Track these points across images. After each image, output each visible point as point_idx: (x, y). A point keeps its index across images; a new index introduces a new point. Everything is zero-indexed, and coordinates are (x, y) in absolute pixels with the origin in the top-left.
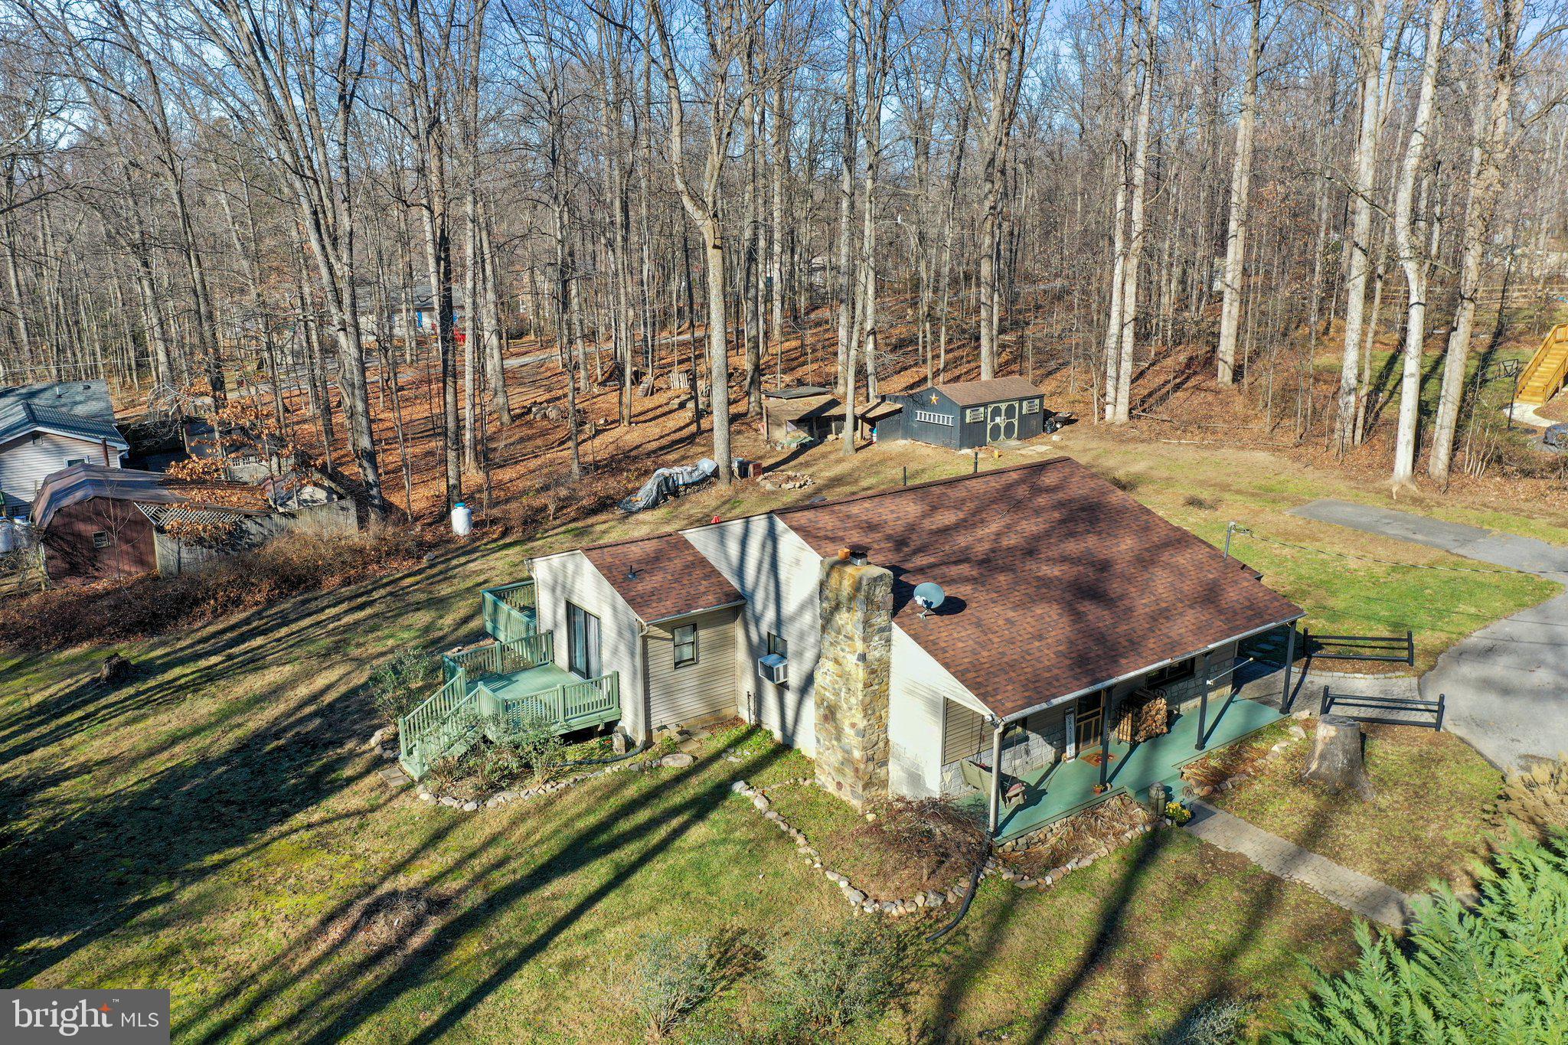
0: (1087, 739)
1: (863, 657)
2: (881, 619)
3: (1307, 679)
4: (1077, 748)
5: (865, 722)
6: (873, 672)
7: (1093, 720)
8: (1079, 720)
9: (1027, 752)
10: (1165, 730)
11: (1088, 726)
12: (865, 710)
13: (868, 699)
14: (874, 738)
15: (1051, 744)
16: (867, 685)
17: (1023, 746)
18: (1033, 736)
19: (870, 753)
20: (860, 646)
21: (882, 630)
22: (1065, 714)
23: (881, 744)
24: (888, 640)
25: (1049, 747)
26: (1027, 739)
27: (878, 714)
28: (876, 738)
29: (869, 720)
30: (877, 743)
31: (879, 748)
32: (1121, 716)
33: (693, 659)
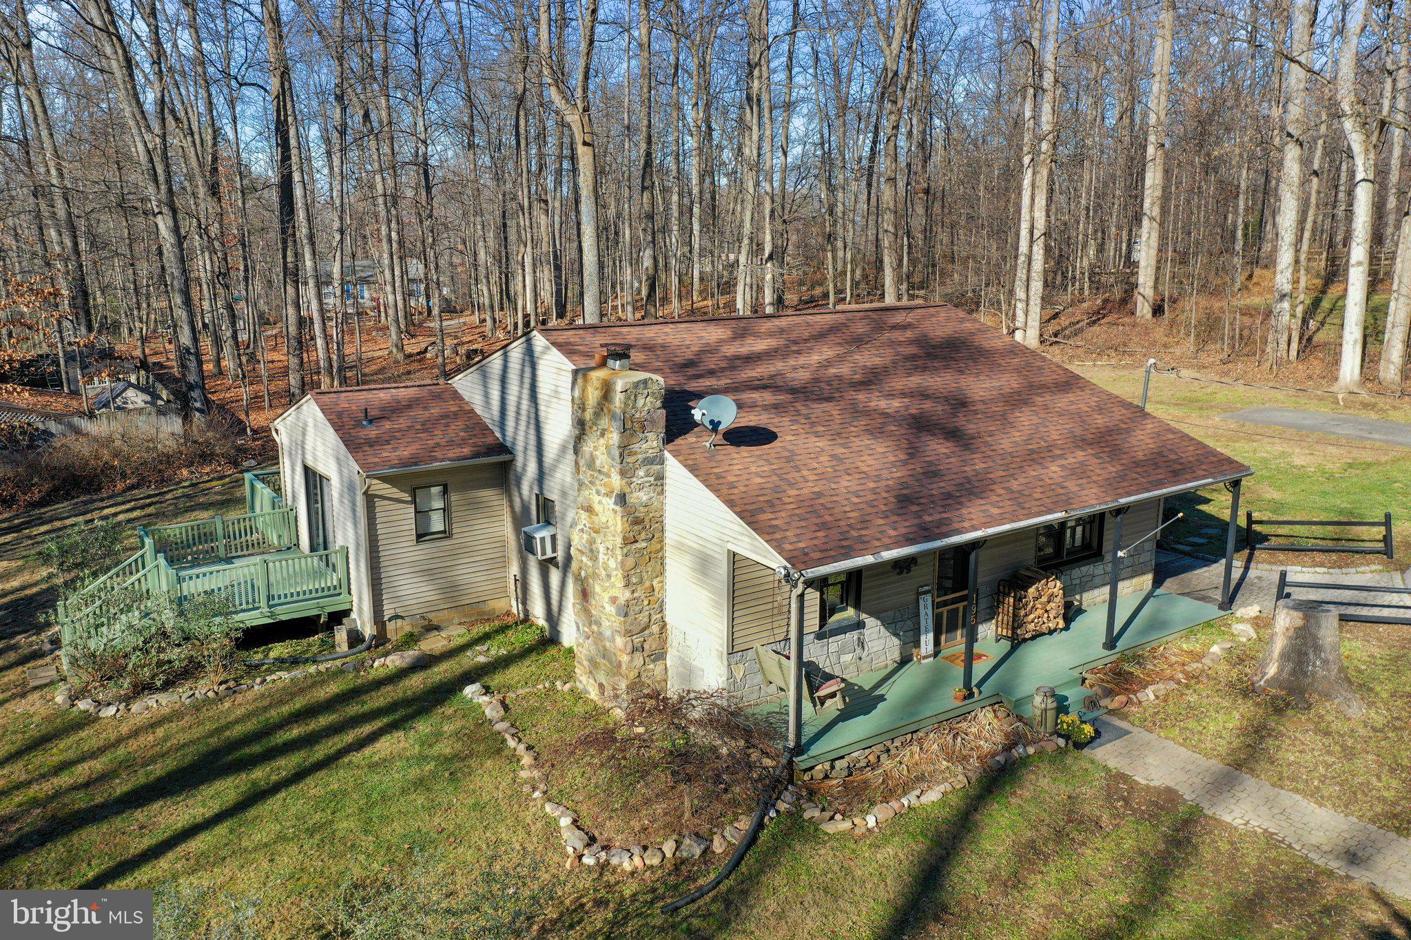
0: (952, 628)
1: (622, 499)
2: (651, 442)
3: (1252, 573)
4: (937, 643)
5: (628, 594)
6: (637, 522)
7: (961, 606)
8: (940, 605)
9: (861, 644)
10: (1061, 624)
11: (953, 614)
12: (627, 577)
13: (630, 562)
14: (643, 618)
15: (896, 635)
16: (629, 541)
17: (853, 636)
18: (871, 622)
19: (637, 640)
20: (616, 481)
21: (649, 461)
22: (919, 594)
23: (655, 629)
24: (660, 477)
25: (896, 641)
26: (860, 625)
27: (647, 584)
28: (646, 619)
29: (633, 592)
30: (647, 627)
31: (651, 634)
32: (999, 602)
33: (444, 532)
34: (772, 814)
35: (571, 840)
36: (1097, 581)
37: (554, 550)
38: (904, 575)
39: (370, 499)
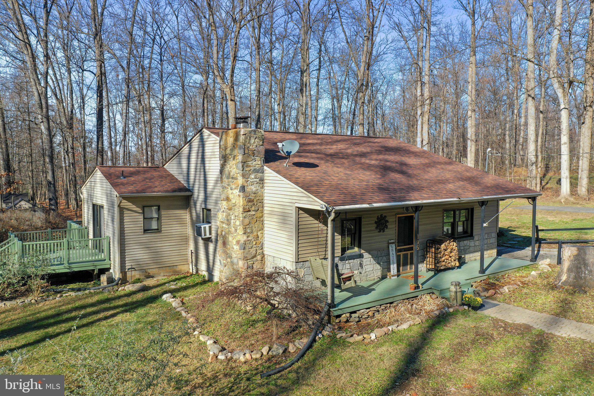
0: (405, 264)
1: (243, 189)
2: (257, 162)
4: (398, 270)
5: (245, 238)
6: (250, 201)
7: (409, 252)
8: (400, 251)
9: (361, 265)
10: (458, 264)
11: (405, 256)
12: (245, 229)
13: (247, 221)
14: (253, 251)
15: (379, 264)
16: (246, 210)
17: (357, 261)
18: (366, 255)
19: (250, 263)
20: (240, 181)
21: (256, 171)
22: (389, 243)
23: (259, 257)
24: (262, 180)
25: (378, 267)
26: (361, 256)
27: (255, 234)
28: (254, 252)
29: (248, 237)
30: (255, 256)
31: (257, 260)
32: (427, 251)
33: (158, 229)
34: (320, 336)
35: (212, 349)
36: (471, 249)
37: (210, 234)
38: (381, 233)
39: (122, 210)
